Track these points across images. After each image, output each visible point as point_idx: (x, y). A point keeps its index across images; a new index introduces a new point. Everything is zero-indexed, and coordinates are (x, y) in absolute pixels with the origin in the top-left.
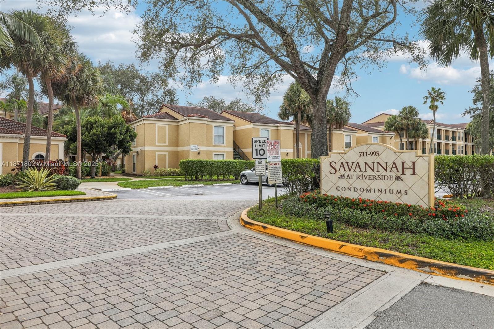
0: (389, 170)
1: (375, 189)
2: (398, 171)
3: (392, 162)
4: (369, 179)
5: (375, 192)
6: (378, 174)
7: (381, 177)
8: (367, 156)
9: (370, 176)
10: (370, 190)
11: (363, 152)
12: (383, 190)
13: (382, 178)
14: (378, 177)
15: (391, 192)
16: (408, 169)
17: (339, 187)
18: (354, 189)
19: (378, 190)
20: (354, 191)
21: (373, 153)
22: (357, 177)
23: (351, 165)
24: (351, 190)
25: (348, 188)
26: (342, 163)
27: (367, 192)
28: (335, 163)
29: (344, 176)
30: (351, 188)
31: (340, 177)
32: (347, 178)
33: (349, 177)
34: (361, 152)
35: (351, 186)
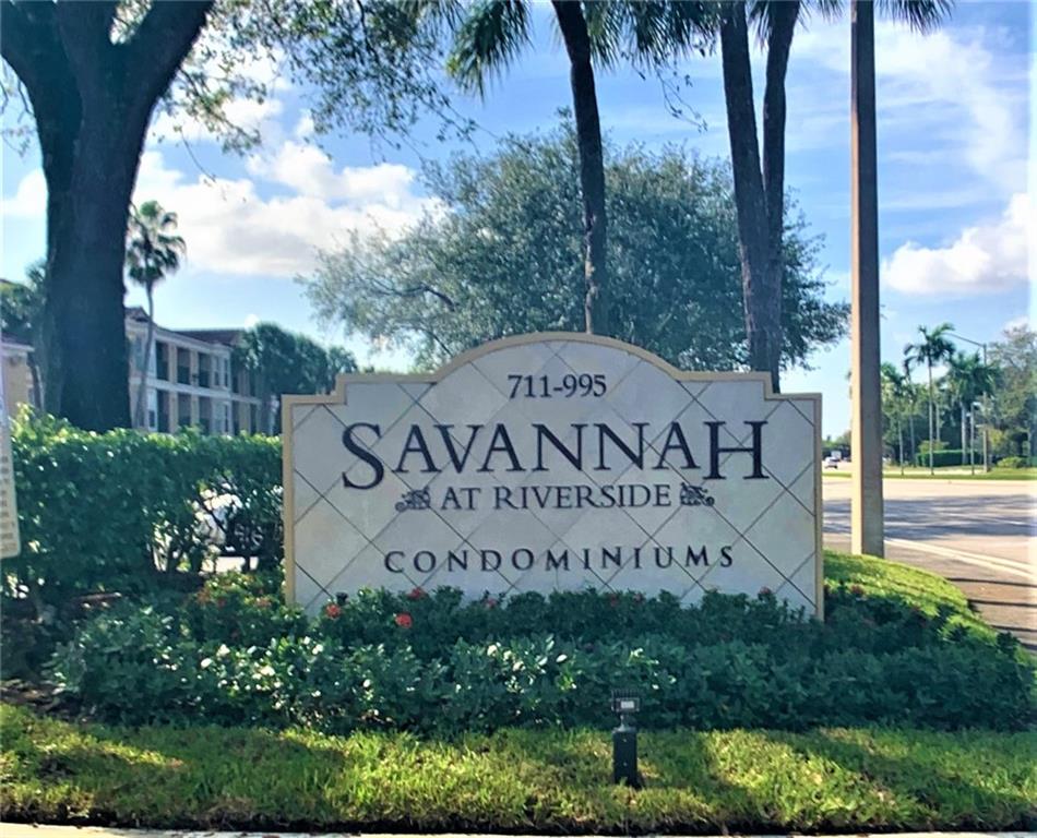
0: (651, 458)
1: (586, 552)
2: (692, 465)
3: (666, 423)
4: (559, 506)
5: (587, 566)
6: (604, 478)
7: (614, 494)
8: (546, 395)
9: (564, 493)
10: (565, 557)
11: (530, 379)
12: (627, 555)
13: (619, 498)
14: (604, 493)
15: (664, 559)
16: (737, 453)
17: (402, 554)
18: (480, 559)
19: (605, 552)
20: (484, 568)
21: (577, 383)
22: (498, 499)
23: (466, 444)
24: (464, 566)
25: (452, 556)
26: (416, 430)
27: (548, 569)
28: (376, 429)
29: (426, 497)
30: (465, 553)
31: (406, 504)
32: (444, 508)
33: (455, 499)
34: (520, 377)
35: (466, 547)
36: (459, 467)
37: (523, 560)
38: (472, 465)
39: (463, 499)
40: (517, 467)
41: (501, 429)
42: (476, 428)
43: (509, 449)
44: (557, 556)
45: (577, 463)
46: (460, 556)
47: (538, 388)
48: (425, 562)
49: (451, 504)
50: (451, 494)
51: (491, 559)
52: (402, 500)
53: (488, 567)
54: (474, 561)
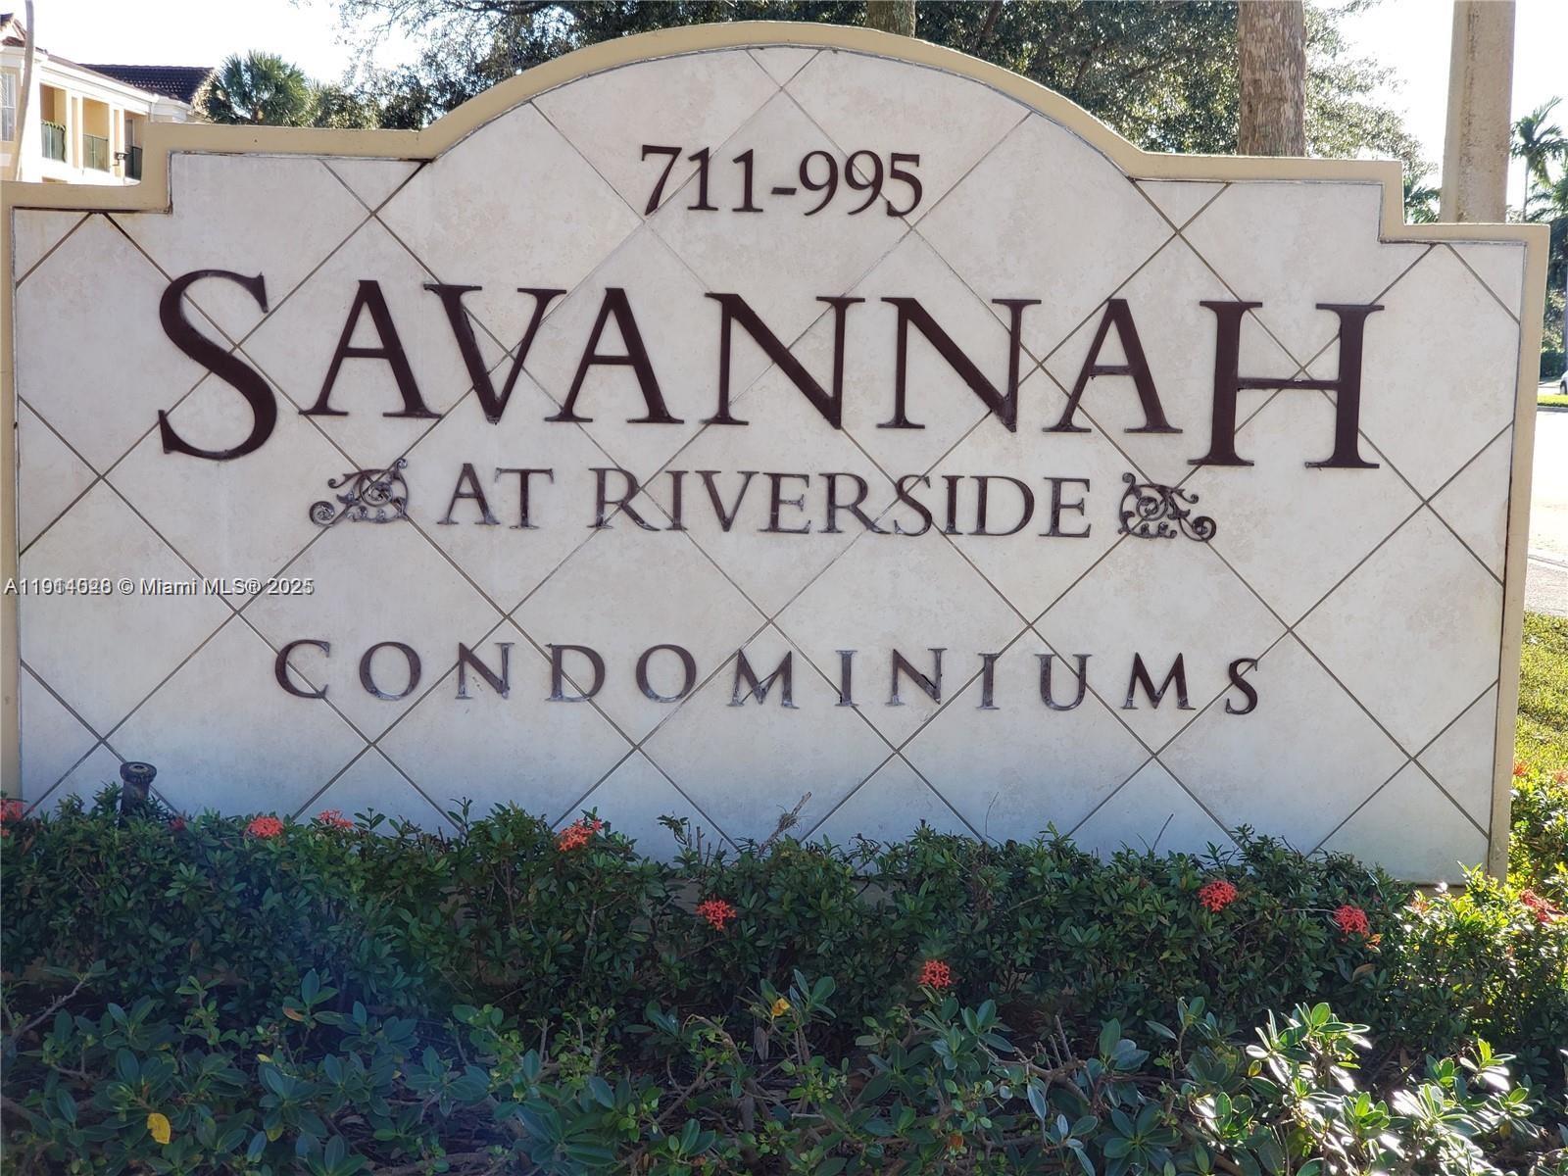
0: (1039, 402)
1: (846, 659)
2: (1156, 421)
3: (1091, 299)
4: (774, 526)
5: (845, 697)
6: (902, 453)
7: (934, 498)
8: (748, 206)
11: (703, 157)
12: (959, 671)
13: (946, 511)
14: (902, 494)
15: (1063, 686)
16: (1287, 394)
17: (324, 646)
18: (547, 668)
19: (899, 662)
20: (556, 692)
21: (840, 174)
22: (601, 503)
23: (513, 340)
24: (501, 686)
25: (466, 655)
26: (370, 295)
27: (736, 702)
28: (256, 287)
29: (397, 490)
30: (505, 650)
31: (340, 507)
32: (447, 521)
33: (479, 496)
34: (675, 152)
35: (507, 633)
36: (494, 408)
37: (666, 673)
38: (530, 402)
39: (503, 496)
40: (658, 413)
41: (616, 302)
42: (544, 297)
43: (637, 358)
44: (763, 668)
45: (830, 408)
46: (490, 657)
47: (726, 183)
48: (390, 670)
49: (467, 509)
50: (469, 484)
51: (578, 668)
52: (329, 495)
53: (568, 690)
54: (529, 673)
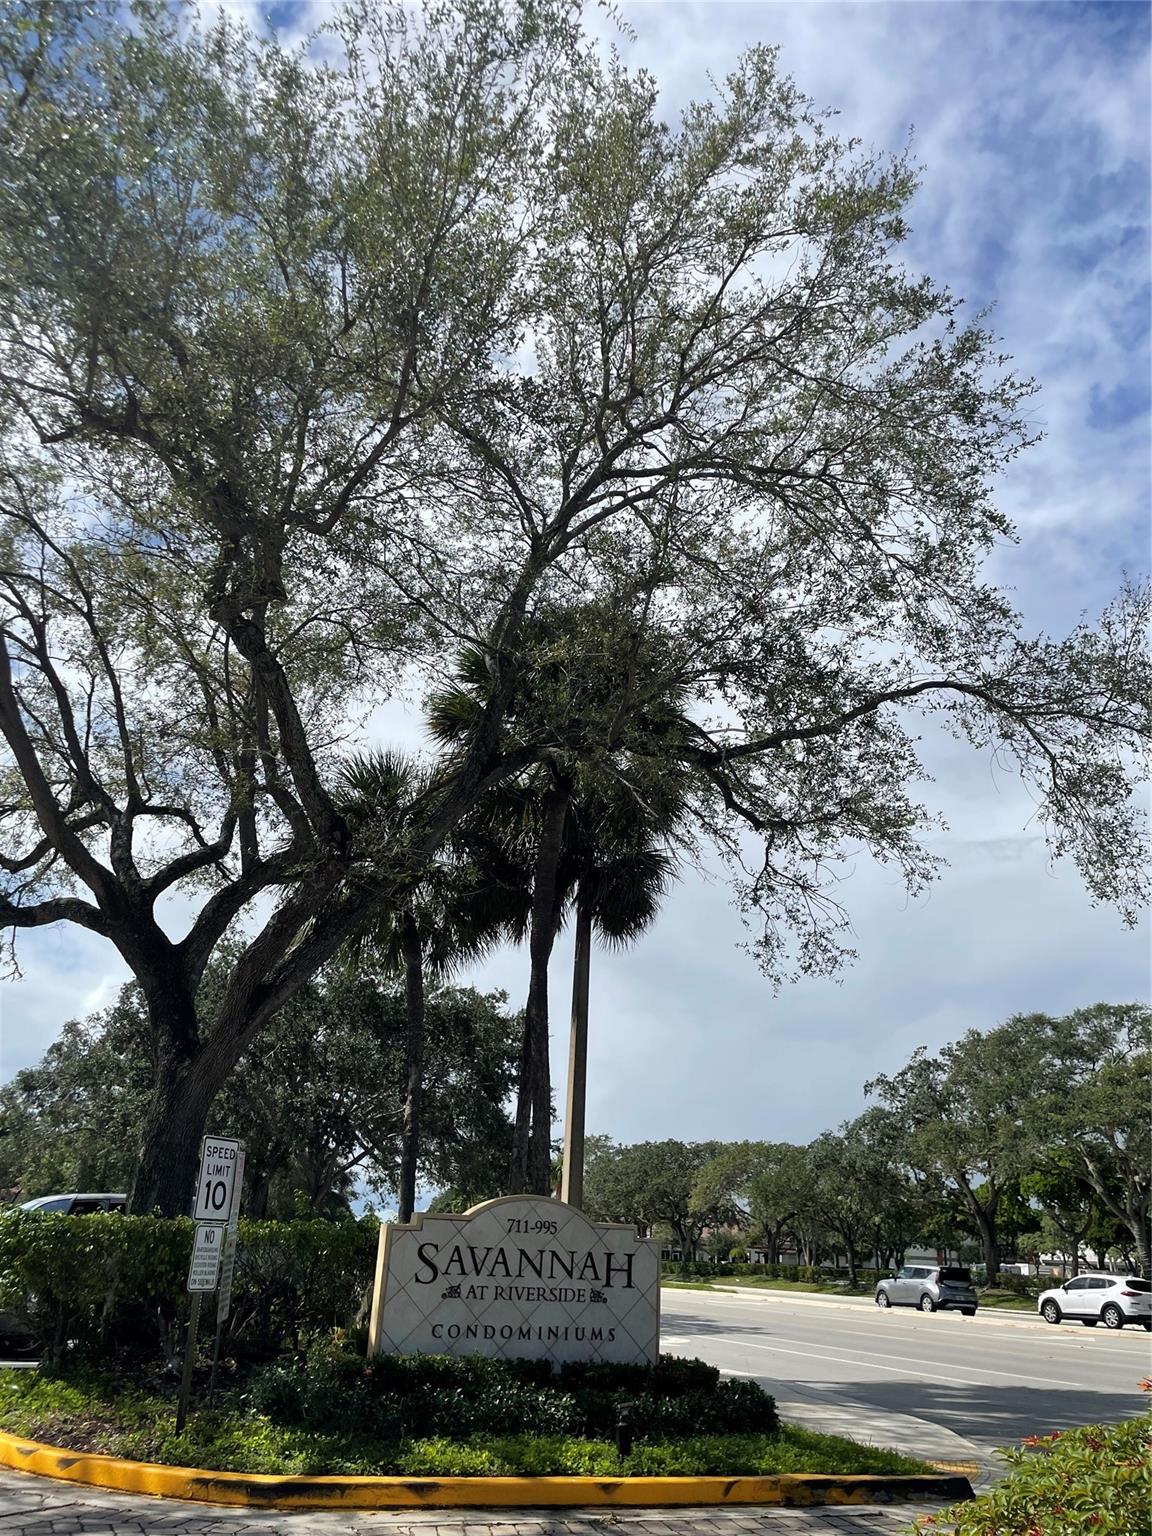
0: (576, 1273)
1: (540, 1329)
2: (597, 1278)
3: (586, 1251)
4: (528, 1299)
5: (540, 1337)
6: (552, 1283)
7: (557, 1293)
8: (526, 1232)
10: (528, 1331)
12: (561, 1331)
13: (559, 1296)
14: (551, 1293)
15: (580, 1335)
16: (619, 1272)
17: (442, 1326)
18: (484, 1331)
19: (550, 1330)
20: (485, 1337)
21: (543, 1225)
22: (496, 1294)
23: (483, 1258)
24: (475, 1335)
25: (469, 1328)
26: (457, 1249)
27: (519, 1339)
28: (436, 1247)
29: (458, 1291)
30: (476, 1327)
31: (448, 1295)
32: (467, 1298)
33: (474, 1292)
34: (514, 1220)
35: (477, 1323)
36: (478, 1273)
37: (506, 1332)
38: (484, 1272)
39: (478, 1292)
40: (508, 1274)
41: (502, 1251)
42: (488, 1249)
43: (505, 1263)
45: (539, 1274)
46: (473, 1329)
47: (522, 1228)
48: (454, 1331)
49: (471, 1295)
50: (472, 1289)
51: (490, 1330)
52: (445, 1292)
53: (488, 1336)
54: (480, 1332)
